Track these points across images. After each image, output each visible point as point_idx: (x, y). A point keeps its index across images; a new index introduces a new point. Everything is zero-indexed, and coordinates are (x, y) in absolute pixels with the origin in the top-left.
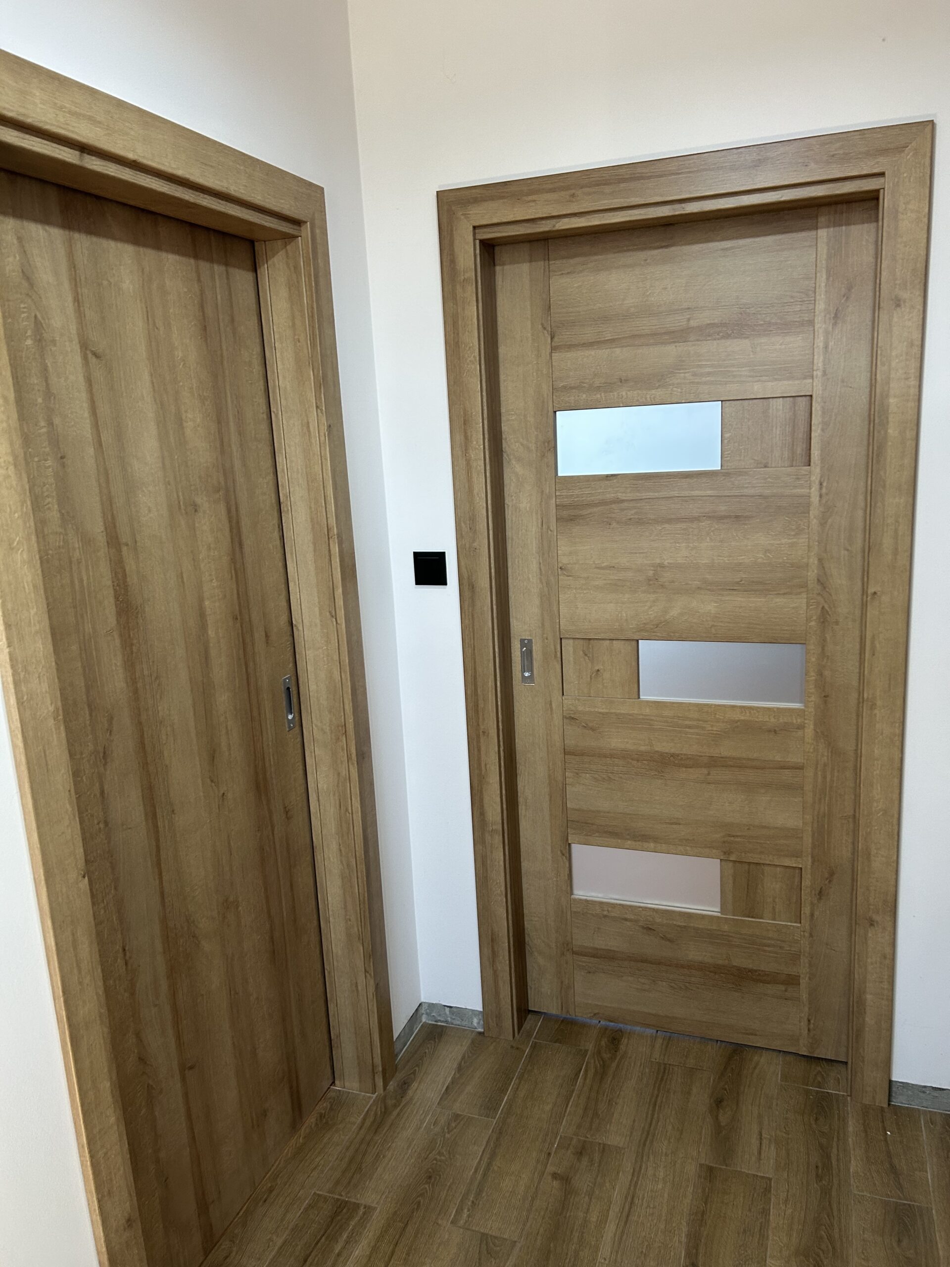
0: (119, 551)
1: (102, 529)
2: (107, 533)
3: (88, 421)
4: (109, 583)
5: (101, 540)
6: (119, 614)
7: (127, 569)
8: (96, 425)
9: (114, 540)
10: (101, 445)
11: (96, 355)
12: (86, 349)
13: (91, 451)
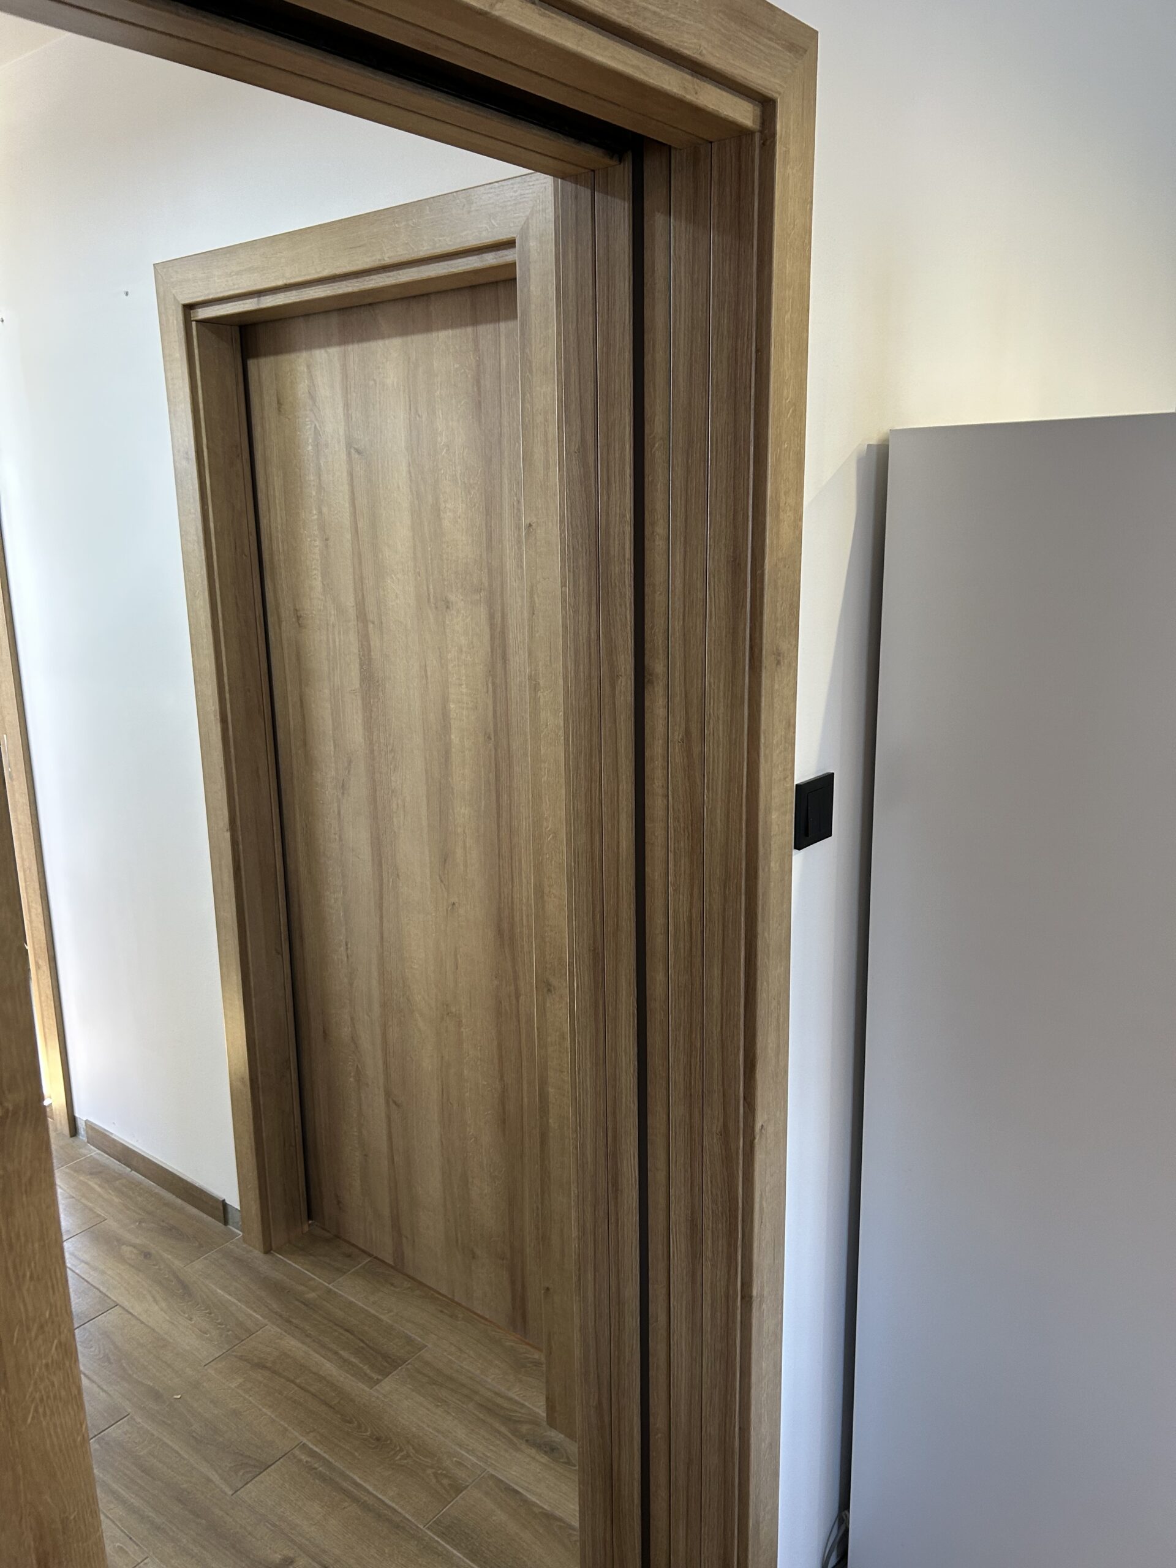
0: (366, 627)
1: (353, 604)
2: (357, 609)
3: (348, 510)
4: (356, 651)
5: (352, 613)
6: (363, 679)
7: (372, 644)
8: (354, 514)
9: (362, 616)
10: (357, 531)
11: (358, 452)
12: (350, 448)
13: (349, 536)
